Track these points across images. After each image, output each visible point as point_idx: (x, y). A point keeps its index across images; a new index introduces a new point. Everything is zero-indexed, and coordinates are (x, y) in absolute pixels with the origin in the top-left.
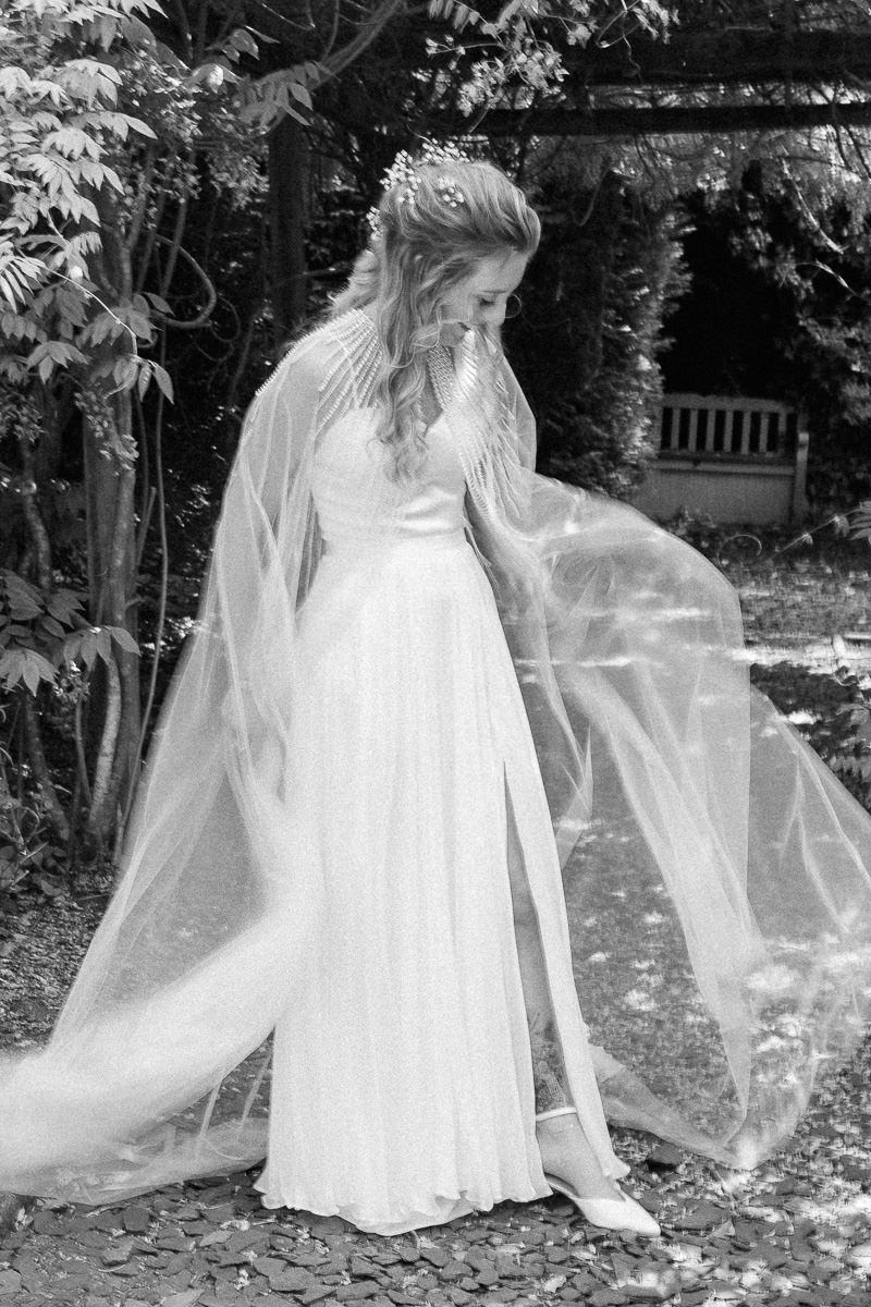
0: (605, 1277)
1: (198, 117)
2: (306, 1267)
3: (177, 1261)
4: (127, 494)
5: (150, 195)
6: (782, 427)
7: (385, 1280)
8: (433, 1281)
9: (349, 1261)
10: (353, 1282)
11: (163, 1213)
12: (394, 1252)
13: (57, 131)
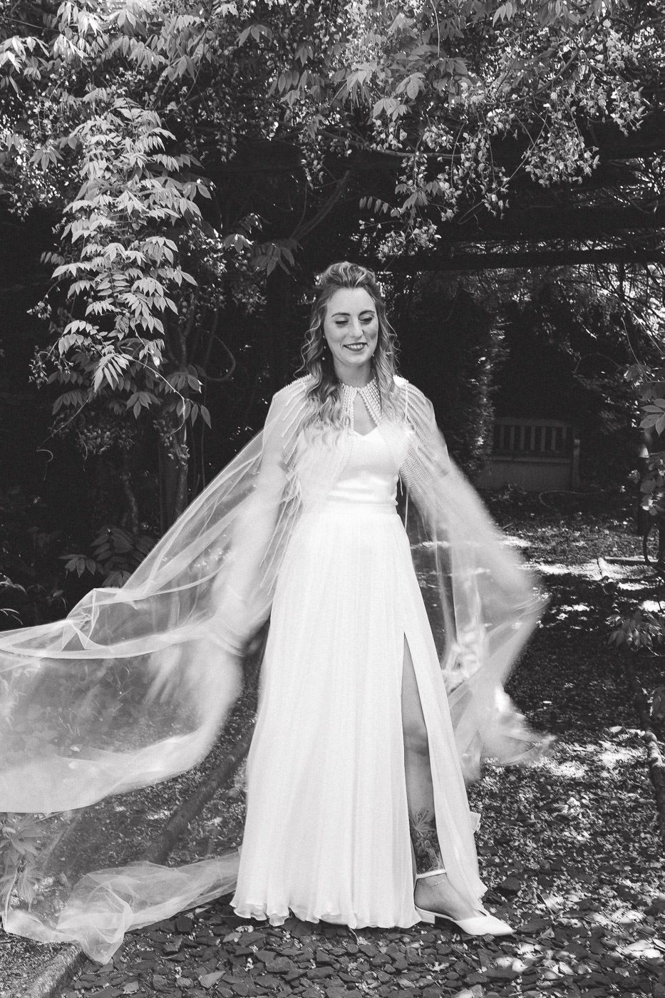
0: (474, 964)
1: (225, 262)
2: (288, 956)
3: (209, 952)
4: (183, 478)
5: (197, 307)
6: (564, 436)
7: (338, 966)
8: (367, 966)
9: (315, 953)
10: (317, 967)
11: (201, 920)
12: (343, 947)
13: (140, 279)
